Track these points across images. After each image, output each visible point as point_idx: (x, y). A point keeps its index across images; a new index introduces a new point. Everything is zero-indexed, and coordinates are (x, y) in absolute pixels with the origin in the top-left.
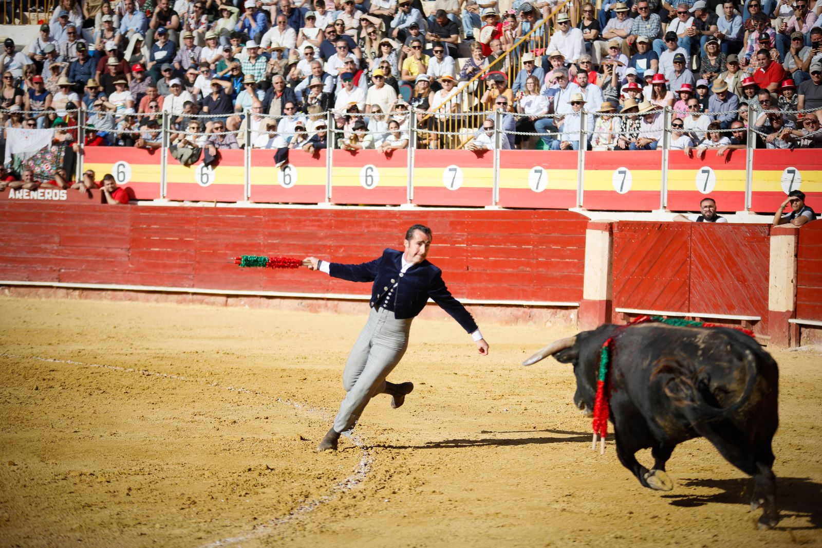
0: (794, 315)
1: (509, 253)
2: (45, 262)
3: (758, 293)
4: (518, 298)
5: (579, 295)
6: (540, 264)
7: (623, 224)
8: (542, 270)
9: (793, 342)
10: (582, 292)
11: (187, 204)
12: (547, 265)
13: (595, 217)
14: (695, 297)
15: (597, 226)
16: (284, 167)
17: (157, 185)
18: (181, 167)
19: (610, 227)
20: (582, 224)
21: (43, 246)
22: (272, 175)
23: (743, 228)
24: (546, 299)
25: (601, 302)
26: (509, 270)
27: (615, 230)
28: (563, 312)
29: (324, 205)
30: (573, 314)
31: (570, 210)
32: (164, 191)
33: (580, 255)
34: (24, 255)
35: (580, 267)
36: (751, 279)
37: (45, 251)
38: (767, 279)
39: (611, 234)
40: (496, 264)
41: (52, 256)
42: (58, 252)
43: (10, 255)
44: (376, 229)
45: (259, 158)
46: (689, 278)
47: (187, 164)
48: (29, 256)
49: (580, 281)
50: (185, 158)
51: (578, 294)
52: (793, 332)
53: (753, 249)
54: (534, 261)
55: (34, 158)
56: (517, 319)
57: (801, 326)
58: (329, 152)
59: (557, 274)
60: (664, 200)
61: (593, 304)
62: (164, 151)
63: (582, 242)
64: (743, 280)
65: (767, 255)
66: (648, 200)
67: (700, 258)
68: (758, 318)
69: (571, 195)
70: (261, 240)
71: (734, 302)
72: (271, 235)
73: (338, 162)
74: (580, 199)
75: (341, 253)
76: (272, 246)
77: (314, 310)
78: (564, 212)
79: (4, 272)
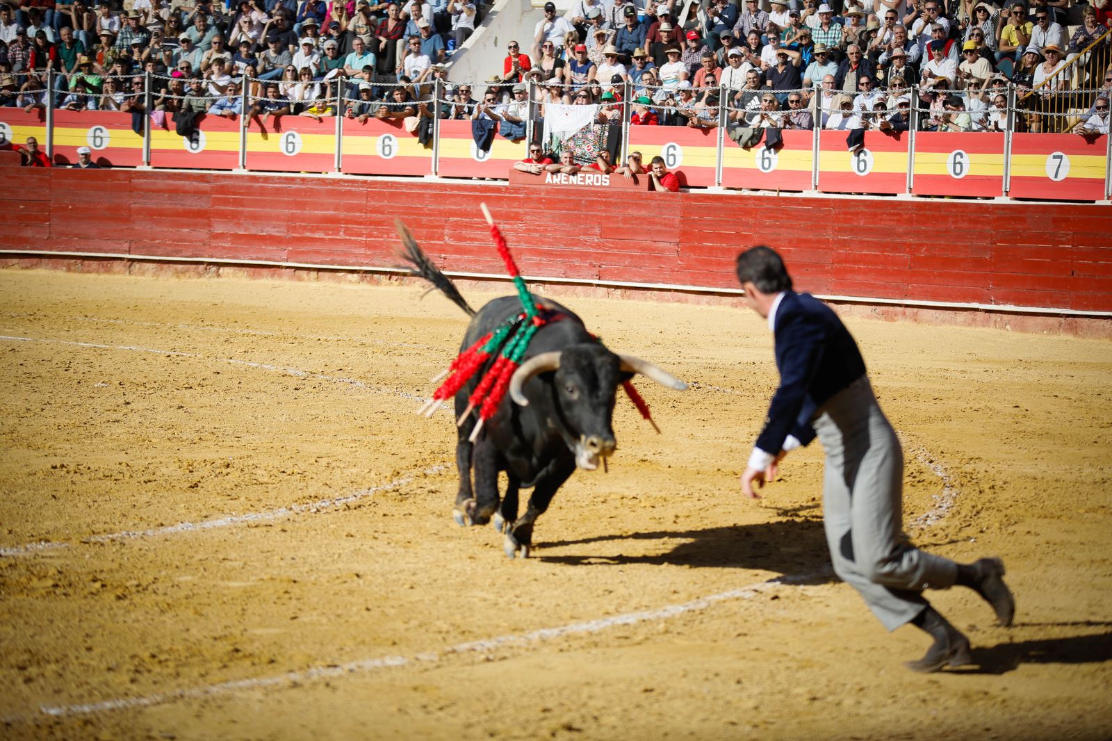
2: (584, 256)
11: (746, 193)
16: (858, 152)
17: (712, 170)
18: (740, 151)
21: (582, 238)
22: (843, 161)
29: (905, 197)
32: (719, 177)
34: (561, 248)
37: (584, 244)
40: (1106, 269)
41: (591, 250)
42: (598, 246)
43: (546, 247)
44: (965, 225)
45: (829, 142)
47: (746, 147)
48: (566, 249)
50: (744, 139)
55: (574, 138)
62: (720, 132)
70: (829, 235)
72: (841, 230)
73: (921, 147)
75: (923, 253)
76: (843, 244)
77: (890, 318)
79: (538, 267)
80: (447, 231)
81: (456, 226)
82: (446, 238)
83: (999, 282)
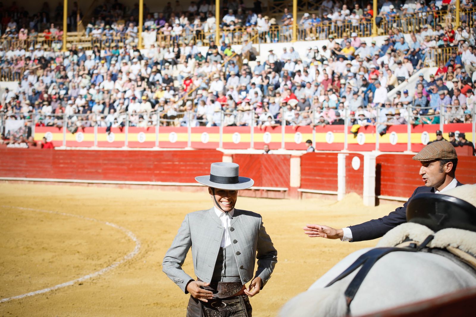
0: (300, 187)
1: (194, 166)
2: (21, 171)
3: (287, 180)
7: (237, 155)
9: (300, 198)
11: (73, 148)
13: (226, 152)
14: (264, 182)
15: (227, 155)
17: (62, 141)
18: (70, 134)
19: (232, 156)
20: (221, 154)
22: (105, 137)
23: (281, 156)
27: (234, 157)
29: (125, 148)
31: (217, 149)
32: (64, 143)
34: (13, 168)
36: (284, 175)
37: (20, 166)
38: (290, 174)
39: (232, 158)
40: (189, 170)
41: (23, 169)
42: (25, 167)
43: (8, 168)
44: (144, 157)
45: (100, 131)
47: (73, 133)
48: (15, 168)
50: (72, 131)
52: (300, 194)
53: (284, 164)
55: (16, 132)
56: (197, 191)
57: (302, 192)
58: (126, 128)
60: (252, 145)
62: (64, 129)
64: (281, 175)
65: (289, 165)
66: (246, 145)
67: (265, 167)
68: (286, 189)
69: (217, 144)
70: (101, 161)
71: (278, 183)
72: (105, 160)
73: (130, 132)
74: (221, 145)
75: (131, 166)
76: (105, 164)
77: (121, 188)
78: (214, 150)
79: (6, 175)
83: (156, 175)
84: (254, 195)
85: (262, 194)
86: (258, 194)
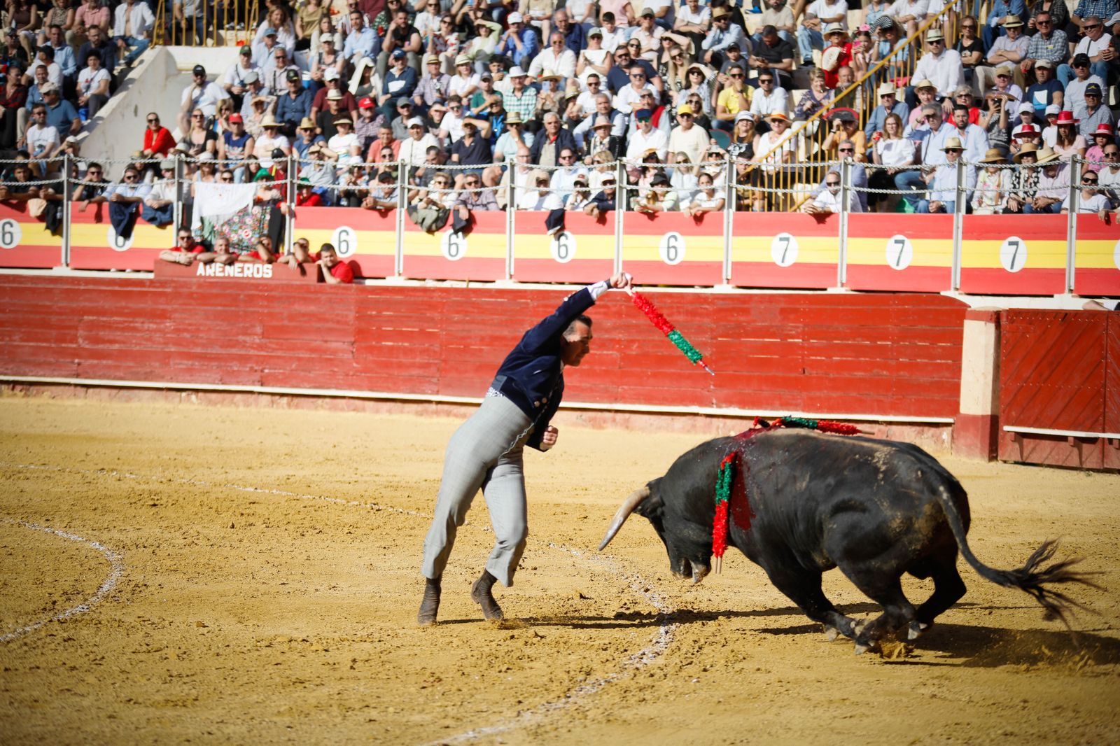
1: (860, 351)
2: (243, 359)
4: (872, 412)
5: (954, 408)
6: (902, 366)
7: (1014, 313)
8: (904, 374)
10: (957, 404)
11: (430, 284)
12: (911, 367)
13: (976, 303)
14: (1112, 412)
15: (979, 316)
16: (559, 235)
17: (391, 259)
19: (997, 317)
20: (959, 312)
21: (241, 338)
22: (543, 245)
24: (909, 414)
25: (983, 417)
26: (860, 374)
27: (1004, 321)
28: (933, 430)
30: (946, 434)
31: (943, 293)
32: (399, 266)
33: (956, 353)
34: (217, 350)
35: (956, 369)
37: (243, 345)
39: (998, 326)
40: (841, 366)
41: (252, 352)
42: (260, 347)
43: (198, 350)
44: (680, 318)
45: (525, 223)
46: (1105, 386)
47: (430, 231)
48: (223, 351)
49: (955, 389)
50: (428, 222)
51: (952, 406)
54: (893, 362)
55: (229, 223)
58: (618, 215)
59: (924, 379)
60: (1071, 281)
61: (973, 419)
62: (400, 214)
63: (958, 338)
66: (1049, 281)
69: (943, 274)
73: (630, 229)
74: (956, 279)
75: (634, 350)
77: (598, 425)
78: (934, 296)
79: (190, 373)
80: (81, 332)
81: (92, 326)
82: (80, 341)
83: (721, 382)
84: (1076, 463)
85: (1103, 455)
86: (1092, 456)
